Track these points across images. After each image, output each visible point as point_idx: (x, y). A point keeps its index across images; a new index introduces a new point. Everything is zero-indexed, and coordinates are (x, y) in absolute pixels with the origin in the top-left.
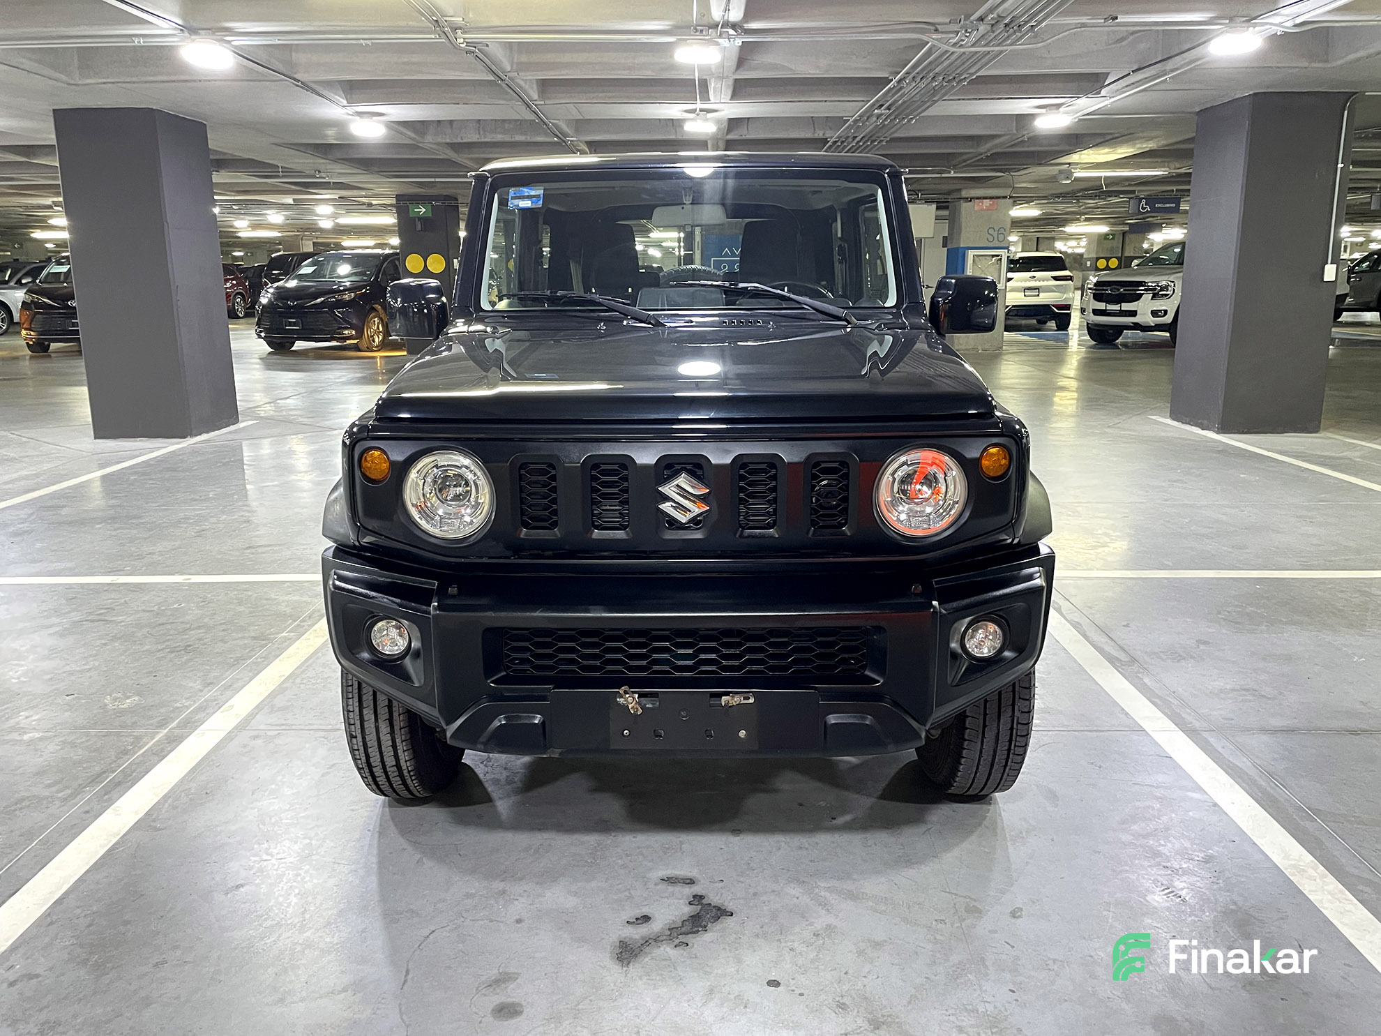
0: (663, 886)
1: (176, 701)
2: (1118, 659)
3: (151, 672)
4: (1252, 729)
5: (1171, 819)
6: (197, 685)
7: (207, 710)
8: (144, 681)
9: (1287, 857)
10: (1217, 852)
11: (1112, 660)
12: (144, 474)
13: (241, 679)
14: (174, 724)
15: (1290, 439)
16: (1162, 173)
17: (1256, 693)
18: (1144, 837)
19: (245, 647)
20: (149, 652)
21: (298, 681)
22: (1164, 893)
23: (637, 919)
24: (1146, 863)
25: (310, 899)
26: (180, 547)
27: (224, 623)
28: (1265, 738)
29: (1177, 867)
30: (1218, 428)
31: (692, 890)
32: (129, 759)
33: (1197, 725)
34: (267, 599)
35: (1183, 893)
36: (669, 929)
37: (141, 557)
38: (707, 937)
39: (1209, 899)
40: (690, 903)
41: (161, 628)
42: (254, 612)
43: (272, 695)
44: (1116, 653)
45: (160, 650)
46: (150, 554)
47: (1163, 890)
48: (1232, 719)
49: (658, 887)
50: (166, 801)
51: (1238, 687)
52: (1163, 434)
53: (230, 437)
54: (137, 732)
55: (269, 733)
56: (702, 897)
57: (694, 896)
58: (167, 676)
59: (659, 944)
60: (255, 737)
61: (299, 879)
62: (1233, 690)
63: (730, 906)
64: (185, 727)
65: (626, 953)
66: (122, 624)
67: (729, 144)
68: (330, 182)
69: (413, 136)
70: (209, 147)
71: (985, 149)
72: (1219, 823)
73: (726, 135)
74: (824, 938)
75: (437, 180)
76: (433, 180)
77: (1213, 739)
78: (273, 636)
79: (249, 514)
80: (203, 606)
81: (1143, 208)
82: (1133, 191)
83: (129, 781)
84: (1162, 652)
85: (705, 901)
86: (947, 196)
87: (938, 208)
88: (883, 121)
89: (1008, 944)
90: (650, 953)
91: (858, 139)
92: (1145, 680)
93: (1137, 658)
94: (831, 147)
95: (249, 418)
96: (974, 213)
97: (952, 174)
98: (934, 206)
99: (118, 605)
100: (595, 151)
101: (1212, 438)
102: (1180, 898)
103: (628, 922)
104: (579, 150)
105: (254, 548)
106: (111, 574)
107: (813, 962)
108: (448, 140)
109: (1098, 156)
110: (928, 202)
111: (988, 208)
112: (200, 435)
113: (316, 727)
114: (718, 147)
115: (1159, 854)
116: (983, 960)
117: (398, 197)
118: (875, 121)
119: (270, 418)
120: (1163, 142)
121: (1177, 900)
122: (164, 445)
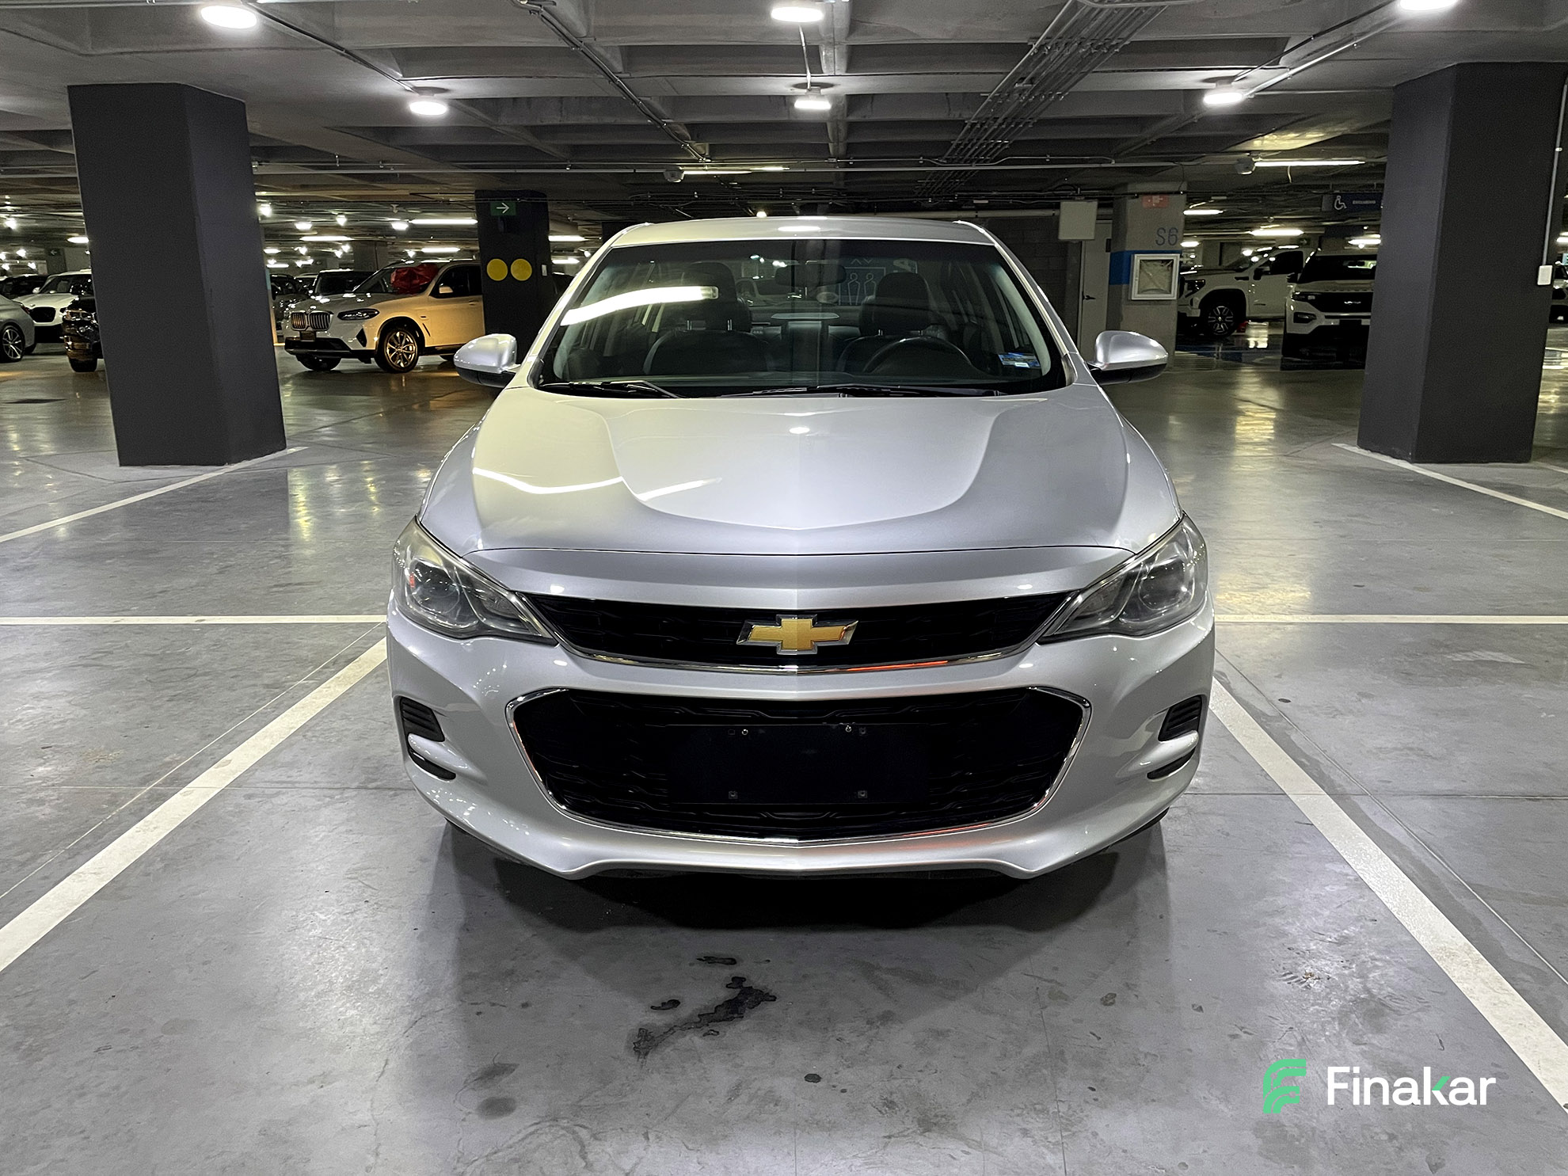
0: (698, 967)
1: (166, 755)
2: (1264, 714)
3: (142, 723)
4: (1410, 794)
5: (1304, 895)
6: (193, 736)
7: (198, 767)
8: (133, 733)
9: (1438, 938)
10: (1354, 932)
11: (1257, 716)
12: (170, 505)
13: (244, 731)
14: (160, 781)
15: (1495, 469)
16: (1357, 162)
17: (1422, 753)
18: (1271, 914)
19: (255, 695)
20: (145, 701)
21: (309, 734)
22: (1285, 978)
23: (663, 1004)
24: (1267, 945)
26: (198, 585)
27: (235, 670)
28: (1427, 804)
29: (1304, 949)
30: (1410, 456)
31: (732, 971)
32: (102, 819)
33: (1348, 786)
34: (288, 643)
35: (1307, 979)
36: (699, 1016)
37: (152, 596)
38: (742, 1025)
39: (1338, 985)
40: (728, 986)
41: (162, 674)
42: (270, 657)
43: (278, 749)
44: (1262, 707)
45: (157, 699)
46: (162, 592)
47: (1285, 975)
48: (1389, 782)
49: (693, 967)
50: (136, 868)
51: (1399, 746)
52: (1348, 463)
53: (275, 464)
54: (118, 789)
55: (268, 791)
56: (742, 979)
57: (733, 979)
58: (160, 727)
59: (686, 1032)
60: (249, 797)
62: (1395, 749)
63: (775, 990)
64: (171, 784)
65: (645, 1042)
66: (118, 669)
67: (852, 127)
68: (396, 174)
69: (484, 116)
70: (249, 129)
71: (1150, 134)
72: (1361, 900)
73: (848, 116)
74: (878, 1027)
75: (518, 171)
76: (512, 171)
77: (1364, 804)
78: (288, 684)
79: (283, 549)
80: (214, 650)
81: (1338, 206)
82: (1327, 186)
83: (99, 844)
84: (1316, 706)
85: (745, 985)
86: (1110, 192)
87: (1100, 206)
88: (1026, 100)
89: (1094, 1035)
90: (673, 1043)
91: (1000, 121)
92: (1292, 738)
93: (1287, 712)
94: (969, 131)
95: (300, 444)
96: (1141, 211)
97: (1113, 164)
98: (1095, 204)
99: (117, 649)
100: (698, 136)
101: (1403, 468)
102: (1303, 985)
103: (652, 1007)
104: (678, 135)
105: (281, 586)
106: (116, 614)
107: (863, 1053)
108: (525, 123)
109: (1282, 143)
110: (1088, 198)
111: (1158, 206)
112: (240, 462)
113: (322, 785)
114: (839, 130)
115: (1285, 934)
116: (1062, 1053)
117: (478, 193)
118: (1018, 99)
119: (324, 444)
120: (1358, 125)
121: (1300, 987)
122: (197, 473)
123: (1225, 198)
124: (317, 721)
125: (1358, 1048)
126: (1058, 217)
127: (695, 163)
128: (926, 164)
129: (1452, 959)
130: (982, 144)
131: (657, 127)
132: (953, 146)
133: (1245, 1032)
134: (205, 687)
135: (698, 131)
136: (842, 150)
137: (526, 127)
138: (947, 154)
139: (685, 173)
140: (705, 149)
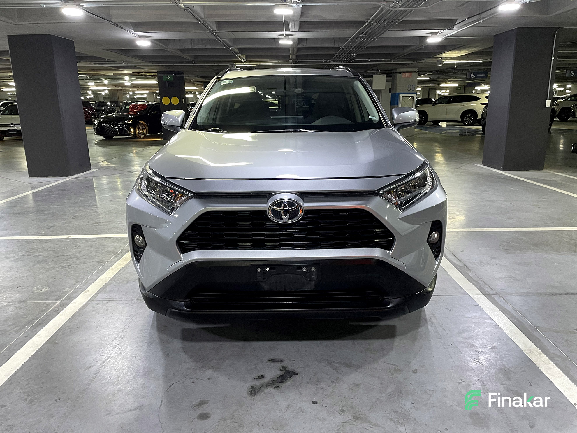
0: (269, 363)
1: (64, 289)
2: (459, 266)
3: (53, 277)
4: (512, 294)
5: (479, 331)
6: (73, 282)
7: (77, 293)
8: (50, 281)
9: (526, 346)
10: (497, 344)
11: (456, 266)
12: (50, 192)
13: (92, 279)
14: (63, 299)
15: (531, 173)
16: (480, 61)
17: (515, 279)
18: (468, 339)
19: (94, 266)
20: (53, 268)
21: (116, 280)
22: (475, 362)
23: (258, 377)
24: (468, 350)
25: (121, 371)
26: (66, 223)
27: (85, 256)
28: (518, 297)
29: (481, 351)
30: (502, 169)
31: (281, 364)
32: (44, 314)
33: (491, 292)
34: (103, 245)
35: (483, 362)
36: (272, 381)
37: (49, 228)
38: (287, 384)
39: (493, 364)
40: (280, 370)
41: (58, 258)
42: (98, 251)
43: (105, 286)
44: (458, 263)
45: (57, 267)
46: (53, 226)
47: (475, 360)
48: (504, 290)
49: (267, 364)
50: (60, 332)
51: (507, 276)
52: (480, 171)
53: (88, 176)
54: (48, 302)
55: (104, 302)
56: (286, 367)
57: (282, 367)
58: (60, 278)
59: (268, 387)
60: (97, 304)
61: (116, 363)
62: (505, 277)
63: (297, 371)
64: (68, 300)
65: (254, 391)
66: (41, 256)
67: (299, 49)
68: (128, 66)
69: (164, 46)
70: (76, 51)
71: (406, 51)
72: (498, 333)
73: (297, 45)
74: (335, 383)
75: (174, 65)
76: (173, 65)
77: (496, 298)
78: (106, 261)
79: (96, 209)
80: (76, 248)
81: (472, 76)
82: (468, 69)
83: (44, 323)
84: (477, 262)
85: (287, 369)
86: (390, 71)
87: (387, 77)
88: (363, 40)
89: (411, 384)
90: (263, 391)
91: (353, 47)
92: (469, 274)
93: (466, 265)
94: (341, 50)
95: (95, 168)
96: (402, 78)
97: (393, 62)
98: (385, 76)
99: (39, 248)
100: (242, 52)
101: (499, 173)
102: (481, 364)
103: (255, 378)
104: (234, 52)
105: (98, 223)
106: (36, 235)
107: (331, 393)
108: (178, 48)
109: (453, 54)
110: (383, 74)
111: (408, 77)
112: (75, 175)
113: (123, 299)
114: (294, 50)
115: (473, 346)
116: (401, 390)
117: (158, 72)
118: (360, 40)
119: (105, 168)
120: (480, 48)
121: (480, 365)
122: (59, 179)
123: (432, 74)
124: (119, 274)
125: (502, 386)
126: (372, 80)
127: (240, 62)
128: (325, 62)
129: (531, 353)
130: (346, 55)
131: (227, 49)
132: (335, 56)
133: (463, 381)
134: (74, 262)
135: (242, 51)
136: (295, 57)
137: (179, 49)
138: (333, 58)
139: (237, 65)
140: (244, 56)
